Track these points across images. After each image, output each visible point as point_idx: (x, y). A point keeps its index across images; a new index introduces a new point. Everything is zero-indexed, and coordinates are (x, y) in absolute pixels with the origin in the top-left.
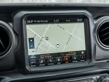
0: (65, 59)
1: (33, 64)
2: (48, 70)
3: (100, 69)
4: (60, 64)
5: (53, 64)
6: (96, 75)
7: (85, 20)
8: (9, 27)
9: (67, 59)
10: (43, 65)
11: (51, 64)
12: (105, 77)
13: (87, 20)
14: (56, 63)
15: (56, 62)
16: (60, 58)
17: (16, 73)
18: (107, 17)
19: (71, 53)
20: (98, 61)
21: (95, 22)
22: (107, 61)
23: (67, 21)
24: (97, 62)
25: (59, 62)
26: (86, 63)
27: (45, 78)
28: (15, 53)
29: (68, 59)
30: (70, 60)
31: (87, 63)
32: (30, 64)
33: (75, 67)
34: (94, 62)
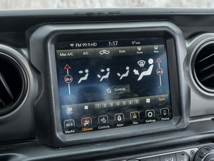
0: (132, 117)
1: (70, 128)
2: (99, 138)
3: (198, 135)
4: (122, 126)
5: (109, 127)
6: (192, 145)
7: (168, 41)
8: (21, 56)
9: (135, 117)
10: (89, 129)
11: (104, 127)
12: (208, 149)
13: (172, 40)
14: (114, 126)
15: (114, 122)
16: (121, 116)
17: (36, 146)
18: (210, 35)
20: (195, 119)
21: (188, 45)
22: (212, 119)
23: (133, 43)
24: (192, 121)
25: (120, 123)
26: (172, 124)
27: (94, 155)
28: (34, 106)
29: (138, 116)
30: (141, 118)
31: (175, 124)
32: (63, 128)
33: (151, 132)
34: (187, 121)
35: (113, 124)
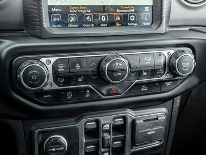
0: (115, 18)
4: (106, 26)
5: (93, 25)
9: (118, 19)
10: (75, 26)
11: (89, 25)
14: (98, 25)
15: (98, 22)
16: (106, 16)
19: (126, 8)
20: (174, 28)
22: (190, 29)
24: (171, 29)
25: (104, 23)
26: (152, 28)
29: (121, 18)
30: (124, 20)
31: (155, 28)
32: (50, 22)
33: (132, 33)
35: (97, 24)
